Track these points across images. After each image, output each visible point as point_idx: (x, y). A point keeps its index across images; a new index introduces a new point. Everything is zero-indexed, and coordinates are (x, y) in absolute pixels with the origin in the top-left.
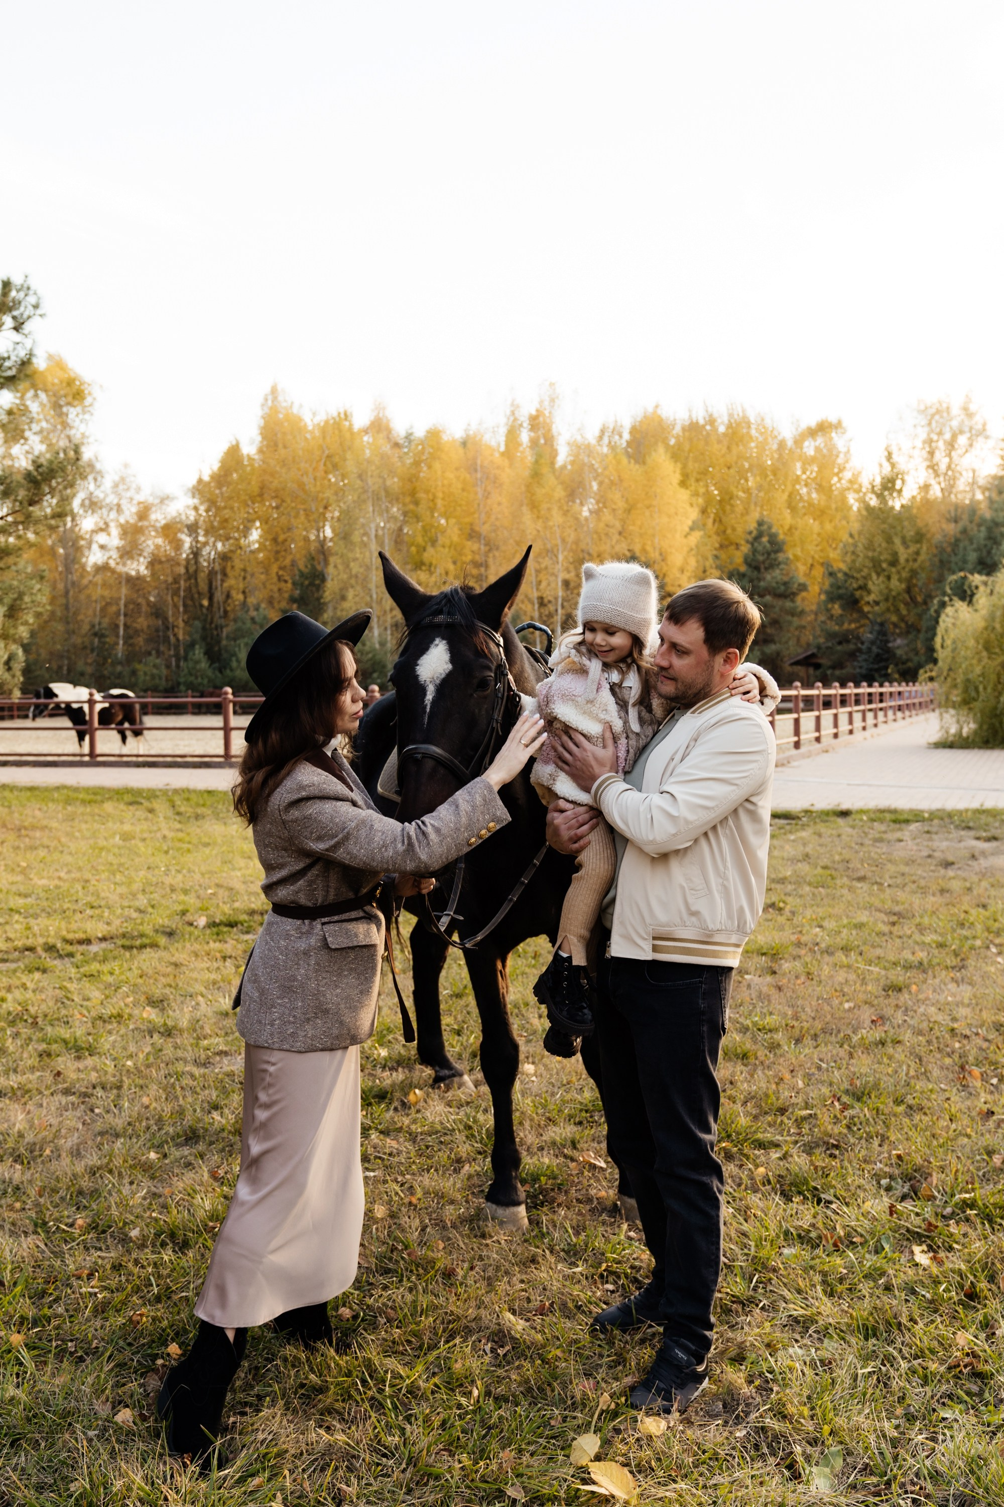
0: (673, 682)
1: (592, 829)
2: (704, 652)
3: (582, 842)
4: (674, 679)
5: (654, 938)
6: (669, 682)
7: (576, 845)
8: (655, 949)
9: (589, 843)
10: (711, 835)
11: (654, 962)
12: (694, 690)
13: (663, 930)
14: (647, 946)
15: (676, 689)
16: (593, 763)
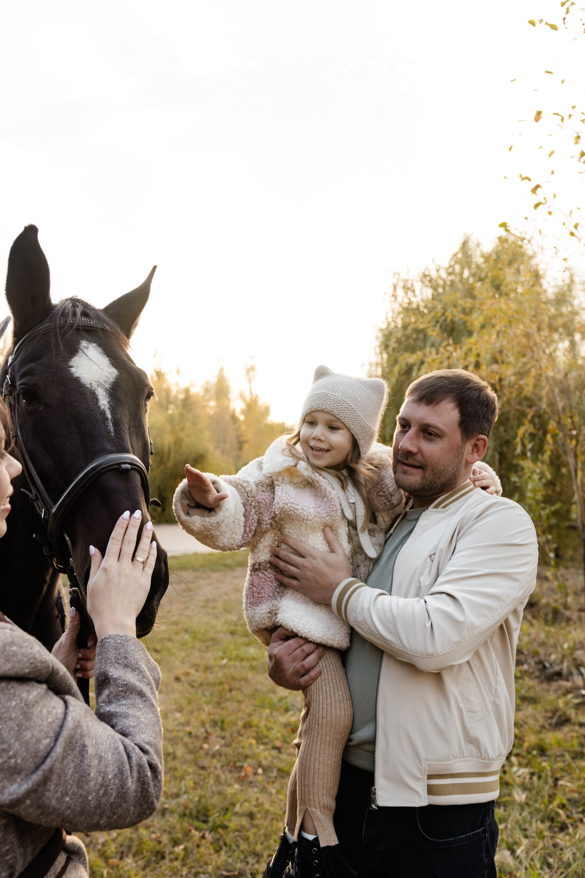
0: (420, 471)
1: (320, 658)
2: (457, 436)
3: (312, 673)
4: (422, 467)
5: (430, 777)
6: (415, 471)
7: (306, 678)
8: (431, 790)
9: (320, 673)
10: (475, 664)
11: (430, 807)
12: (443, 480)
13: (440, 767)
14: (422, 790)
15: (423, 478)
16: (325, 569)
